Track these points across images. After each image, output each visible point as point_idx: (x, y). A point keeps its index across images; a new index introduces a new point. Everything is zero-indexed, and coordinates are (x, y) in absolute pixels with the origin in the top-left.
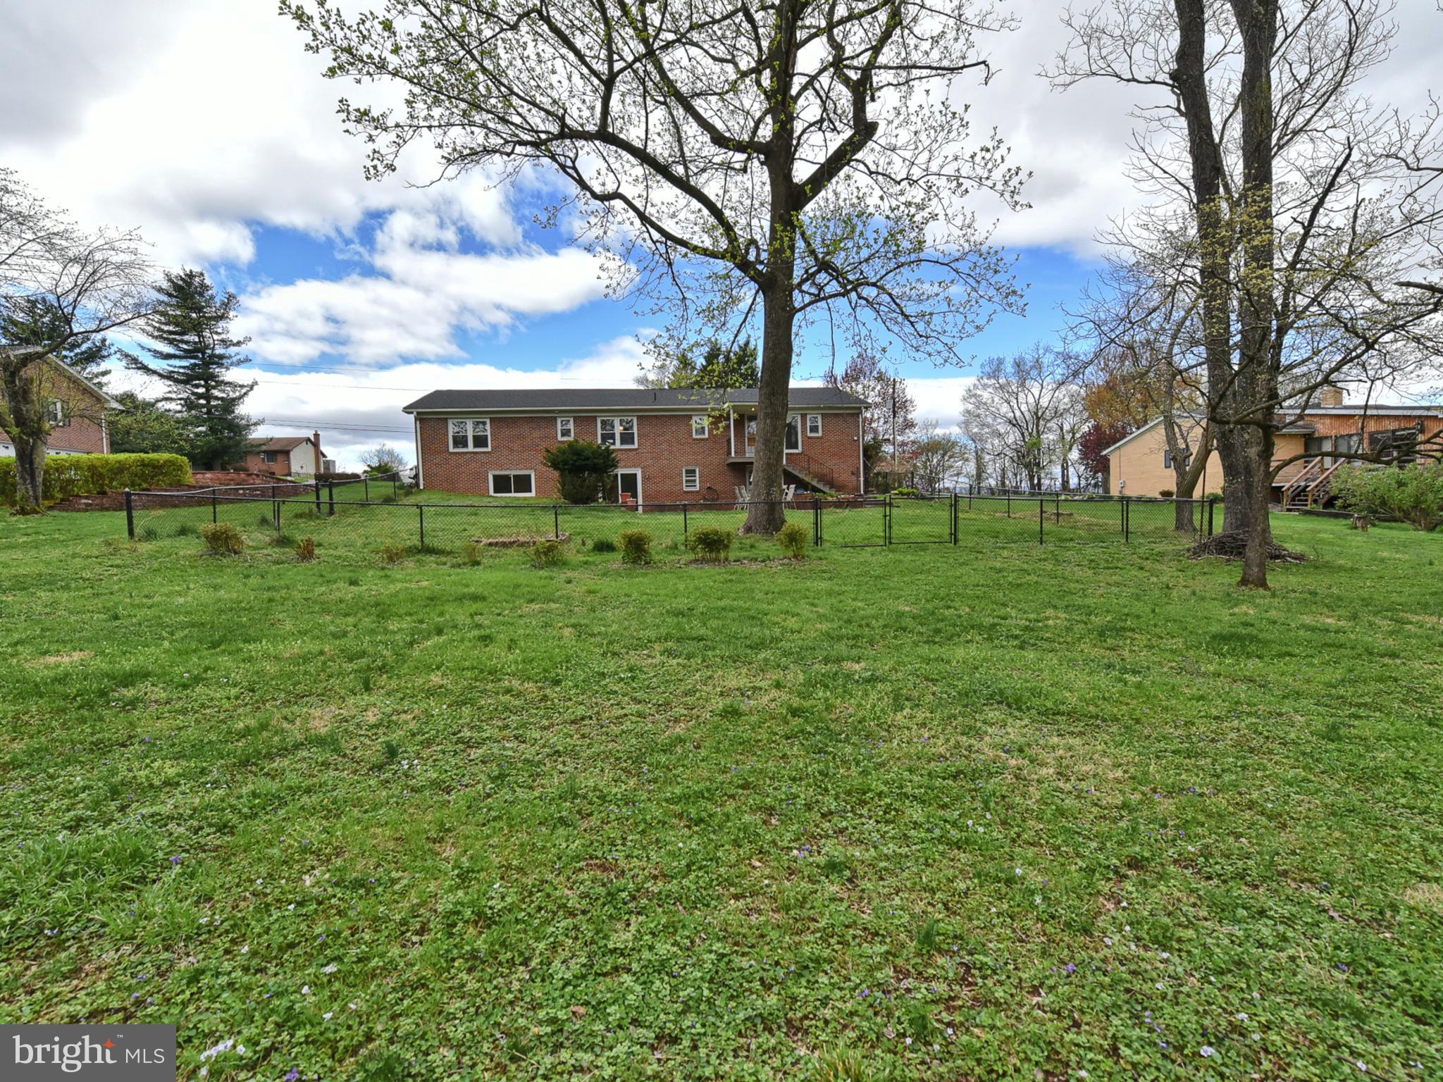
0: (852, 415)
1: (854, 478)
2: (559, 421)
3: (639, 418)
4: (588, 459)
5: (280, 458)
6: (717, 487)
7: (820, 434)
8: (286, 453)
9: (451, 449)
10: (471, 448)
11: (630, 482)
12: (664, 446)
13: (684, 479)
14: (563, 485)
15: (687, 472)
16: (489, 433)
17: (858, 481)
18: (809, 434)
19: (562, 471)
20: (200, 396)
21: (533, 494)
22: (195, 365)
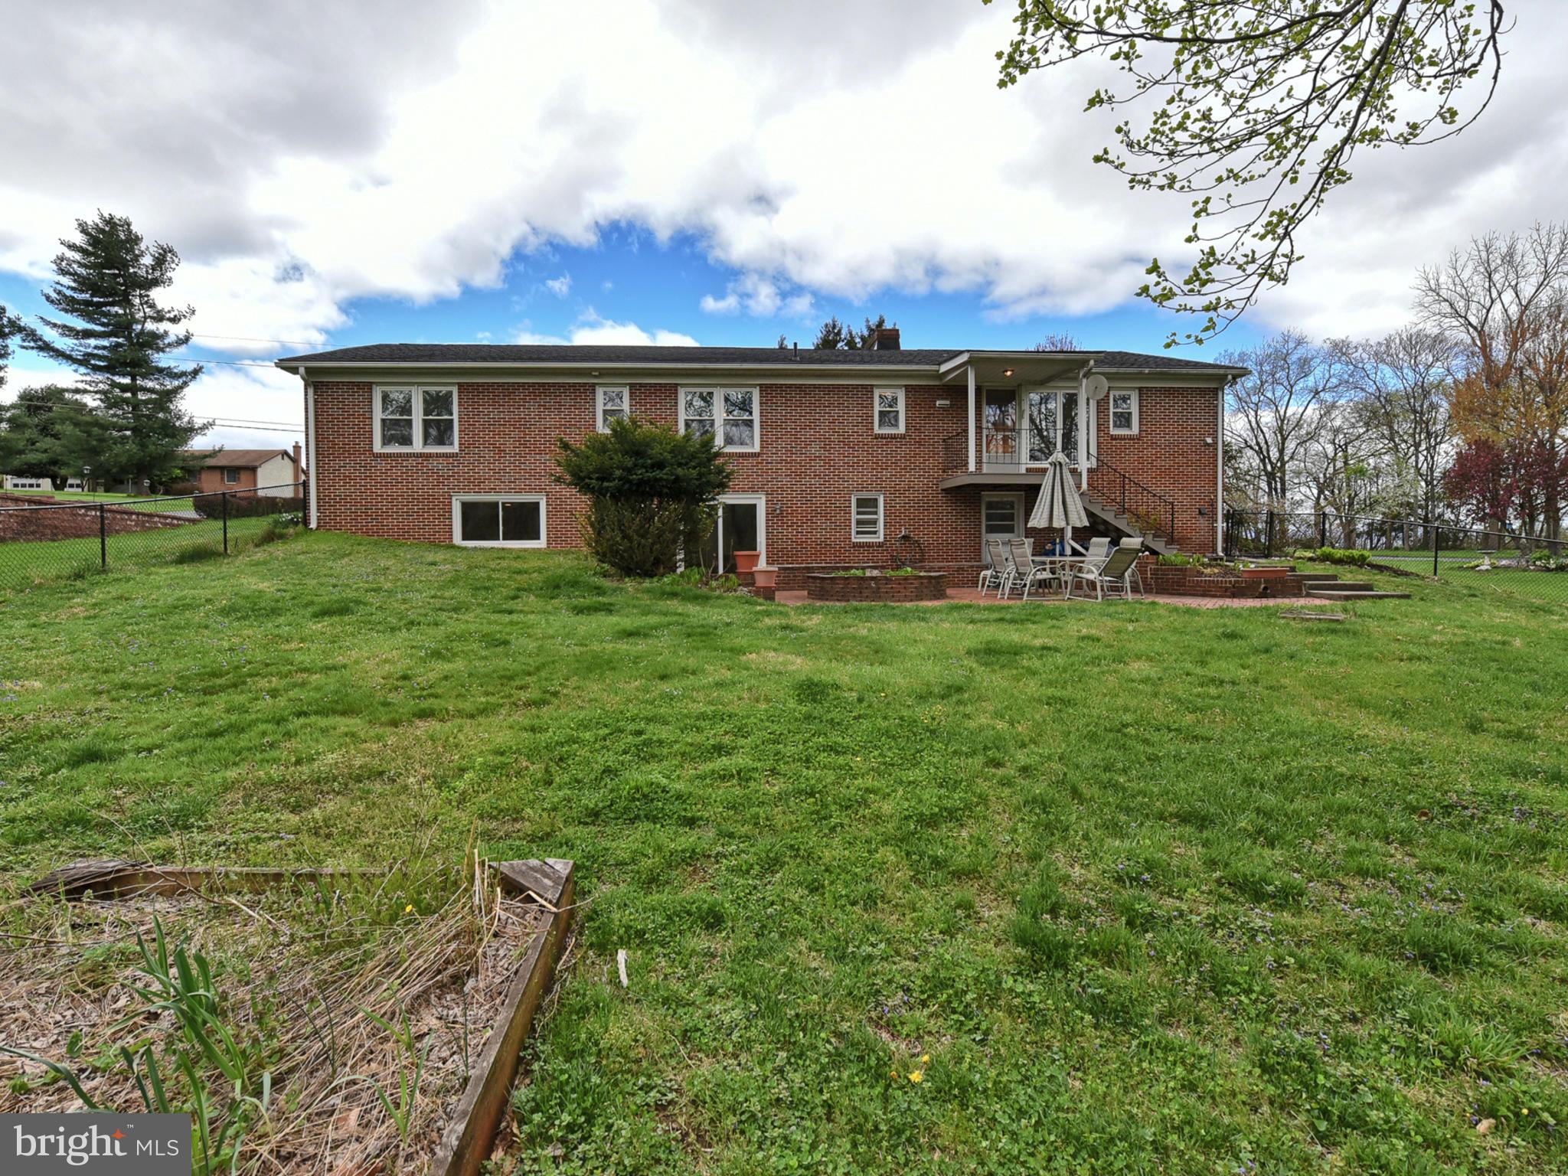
0: (1202, 392)
1: (1203, 522)
2: (600, 393)
3: (763, 388)
4: (660, 465)
5: (244, 476)
6: (923, 537)
7: (1135, 430)
8: (253, 470)
9: (378, 447)
10: (418, 445)
11: (741, 521)
12: (814, 450)
13: (854, 517)
14: (599, 527)
15: (861, 503)
16: (455, 417)
17: (1214, 530)
18: (1114, 431)
19: (598, 493)
20: (124, 388)
21: (541, 543)
22: (118, 345)
